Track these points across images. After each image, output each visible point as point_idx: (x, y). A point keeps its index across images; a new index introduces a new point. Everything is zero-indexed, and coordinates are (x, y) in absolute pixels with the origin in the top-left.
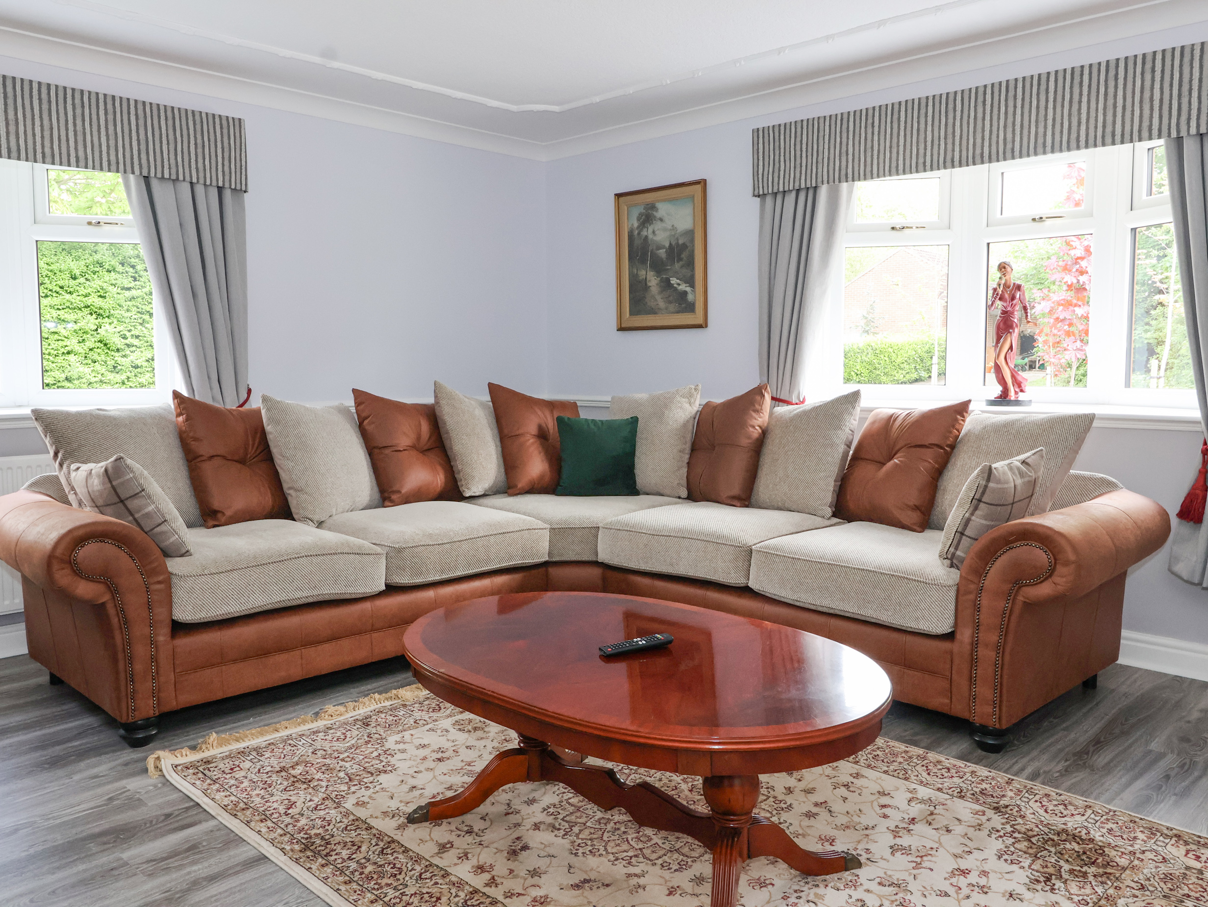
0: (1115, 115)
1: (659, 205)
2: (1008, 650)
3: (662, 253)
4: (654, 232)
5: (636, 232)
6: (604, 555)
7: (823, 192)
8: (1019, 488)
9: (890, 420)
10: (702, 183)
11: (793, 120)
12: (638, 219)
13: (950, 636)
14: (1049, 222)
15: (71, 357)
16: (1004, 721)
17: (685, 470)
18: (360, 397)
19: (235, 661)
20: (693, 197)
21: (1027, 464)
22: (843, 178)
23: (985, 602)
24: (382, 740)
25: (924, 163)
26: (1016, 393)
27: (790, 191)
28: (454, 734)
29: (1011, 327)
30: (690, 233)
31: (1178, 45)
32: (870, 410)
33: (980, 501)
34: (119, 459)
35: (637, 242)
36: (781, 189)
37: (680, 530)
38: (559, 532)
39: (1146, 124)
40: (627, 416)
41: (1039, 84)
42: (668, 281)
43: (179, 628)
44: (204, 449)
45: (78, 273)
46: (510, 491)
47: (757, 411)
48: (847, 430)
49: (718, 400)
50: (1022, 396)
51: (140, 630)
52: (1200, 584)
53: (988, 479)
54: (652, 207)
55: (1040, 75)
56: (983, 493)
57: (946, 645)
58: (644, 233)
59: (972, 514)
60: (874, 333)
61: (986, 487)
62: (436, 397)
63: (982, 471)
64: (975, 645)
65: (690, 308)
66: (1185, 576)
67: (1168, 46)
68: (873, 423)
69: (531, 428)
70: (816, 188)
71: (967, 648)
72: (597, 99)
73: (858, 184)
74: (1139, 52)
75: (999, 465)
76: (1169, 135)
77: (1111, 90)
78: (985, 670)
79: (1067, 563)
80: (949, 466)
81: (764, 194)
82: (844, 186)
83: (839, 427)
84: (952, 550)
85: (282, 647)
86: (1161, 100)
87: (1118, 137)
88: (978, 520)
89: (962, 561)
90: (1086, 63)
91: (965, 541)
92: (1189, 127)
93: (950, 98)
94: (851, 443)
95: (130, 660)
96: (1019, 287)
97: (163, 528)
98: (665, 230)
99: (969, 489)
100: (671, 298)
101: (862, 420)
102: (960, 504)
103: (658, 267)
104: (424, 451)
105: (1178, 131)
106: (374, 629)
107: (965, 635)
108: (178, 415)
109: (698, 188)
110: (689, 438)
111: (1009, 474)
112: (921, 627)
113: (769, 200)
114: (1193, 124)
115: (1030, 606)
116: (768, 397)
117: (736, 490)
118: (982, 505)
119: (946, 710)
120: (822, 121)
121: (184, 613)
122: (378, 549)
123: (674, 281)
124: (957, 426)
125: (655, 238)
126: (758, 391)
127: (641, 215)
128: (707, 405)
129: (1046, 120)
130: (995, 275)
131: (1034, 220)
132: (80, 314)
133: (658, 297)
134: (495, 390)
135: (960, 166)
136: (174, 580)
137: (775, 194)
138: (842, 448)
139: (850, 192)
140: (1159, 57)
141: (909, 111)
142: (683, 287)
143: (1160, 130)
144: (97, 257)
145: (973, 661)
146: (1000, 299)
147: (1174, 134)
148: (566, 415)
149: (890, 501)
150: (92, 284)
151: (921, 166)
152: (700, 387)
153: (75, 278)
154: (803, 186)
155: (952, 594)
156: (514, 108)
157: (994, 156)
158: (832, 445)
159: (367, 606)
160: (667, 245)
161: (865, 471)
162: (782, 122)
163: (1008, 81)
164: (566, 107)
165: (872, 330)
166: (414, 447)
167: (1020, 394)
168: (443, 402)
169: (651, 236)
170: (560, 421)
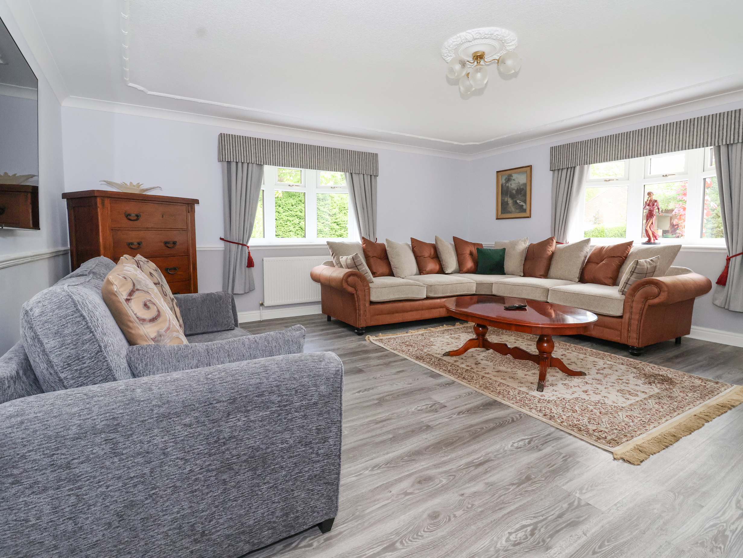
0: (693, 138)
1: (513, 175)
2: (642, 321)
3: (514, 192)
4: (511, 184)
5: (504, 184)
6: (495, 292)
7: (578, 169)
8: (649, 268)
9: (602, 249)
10: (530, 167)
11: (566, 144)
12: (505, 180)
13: (621, 317)
14: (669, 177)
15: (291, 233)
16: (640, 345)
17: (522, 267)
18: (413, 240)
19: (385, 314)
20: (526, 172)
21: (653, 261)
22: (585, 163)
23: (634, 305)
24: (429, 339)
25: (618, 157)
26: (654, 240)
27: (564, 168)
28: (450, 339)
29: (653, 216)
30: (525, 185)
31: (718, 112)
32: (594, 246)
33: (633, 272)
34: (357, 254)
35: (505, 188)
36: (561, 168)
37: (523, 284)
38: (479, 284)
39: (705, 141)
40: (502, 248)
41: (663, 128)
42: (516, 201)
43: (372, 303)
44: (370, 254)
45: (294, 204)
46: (461, 272)
47: (551, 246)
48: (585, 252)
49: (535, 242)
50: (656, 241)
51: (361, 302)
52: (724, 308)
53: (637, 265)
54: (510, 176)
55: (664, 125)
56: (635, 269)
57: (619, 320)
58: (507, 185)
59: (631, 277)
60: (598, 224)
61: (636, 267)
62: (436, 241)
63: (635, 262)
64: (630, 319)
65: (524, 211)
66: (718, 305)
67: (714, 113)
68: (595, 250)
69: (468, 252)
70: (575, 167)
71: (627, 321)
72: (493, 140)
73: (591, 165)
74: (703, 115)
75: (642, 261)
76: (715, 145)
77: (692, 129)
78: (634, 327)
79: (664, 291)
80: (624, 264)
81: (555, 170)
82: (586, 166)
83: (582, 251)
84: (623, 289)
85: (397, 311)
86: (712, 133)
87: (694, 146)
88: (633, 279)
89: (626, 292)
90: (682, 120)
91: (628, 286)
92: (722, 142)
93: (628, 134)
94: (586, 257)
95: (359, 310)
96: (656, 201)
97: (366, 274)
98: (515, 183)
99: (630, 268)
100: (517, 208)
101: (591, 250)
102: (626, 274)
103: (512, 197)
104: (432, 258)
105: (718, 143)
106: (422, 310)
107: (627, 316)
108: (363, 244)
109: (529, 168)
110: (524, 255)
111: (645, 263)
112: (610, 313)
113: (556, 172)
114: (724, 141)
115: (651, 306)
116: (555, 241)
117: (542, 273)
118: (634, 274)
119: (619, 341)
120: (577, 143)
121: (373, 298)
122: (424, 285)
123: (518, 201)
124: (628, 250)
125: (512, 187)
126: (551, 239)
127: (506, 178)
128: (531, 244)
129: (666, 140)
130: (647, 197)
131: (663, 176)
132: (294, 218)
133: (512, 207)
134: (455, 239)
135: (632, 158)
136: (371, 289)
137: (559, 170)
138: (583, 258)
139: (588, 168)
140: (711, 117)
141: (612, 139)
142: (522, 203)
143: (711, 143)
144: (300, 198)
145: (629, 325)
146: (648, 205)
147: (717, 145)
148: (480, 248)
149: (601, 276)
150: (298, 207)
151: (617, 158)
152: (529, 238)
153: (293, 206)
154: (570, 166)
155: (622, 303)
156: (463, 144)
157: (645, 154)
158: (579, 257)
159: (421, 302)
160: (516, 189)
161: (592, 266)
162: (562, 144)
163: (651, 127)
164: (481, 143)
165: (598, 222)
166: (429, 257)
167: (656, 240)
168: (438, 243)
169: (509, 186)
170: (478, 249)
